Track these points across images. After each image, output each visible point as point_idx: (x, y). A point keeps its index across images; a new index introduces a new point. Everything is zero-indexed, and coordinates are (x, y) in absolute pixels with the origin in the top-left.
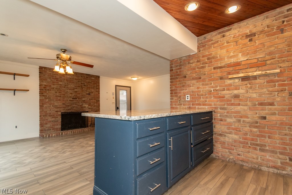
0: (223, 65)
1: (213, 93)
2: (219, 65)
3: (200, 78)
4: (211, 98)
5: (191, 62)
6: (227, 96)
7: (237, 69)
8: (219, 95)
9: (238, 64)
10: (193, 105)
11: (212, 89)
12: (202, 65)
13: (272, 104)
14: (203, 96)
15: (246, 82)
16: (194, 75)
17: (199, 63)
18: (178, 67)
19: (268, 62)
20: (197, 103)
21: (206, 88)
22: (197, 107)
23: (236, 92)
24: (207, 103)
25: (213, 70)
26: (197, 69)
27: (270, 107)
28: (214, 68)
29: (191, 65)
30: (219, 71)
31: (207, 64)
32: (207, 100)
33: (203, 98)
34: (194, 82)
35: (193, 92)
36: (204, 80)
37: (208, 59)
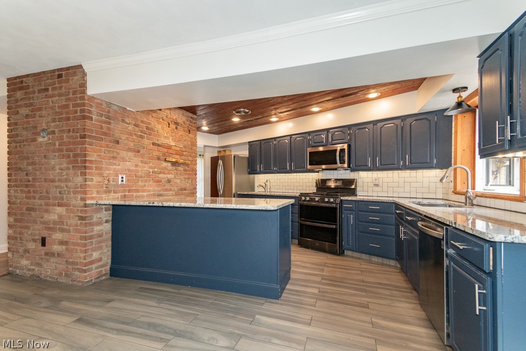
0: (159, 143)
1: (152, 175)
2: (157, 142)
3: (139, 152)
4: (149, 181)
5: (127, 120)
6: (163, 180)
7: (169, 152)
8: (157, 178)
9: (169, 147)
10: (129, 191)
11: (151, 170)
12: (140, 133)
13: (185, 190)
14: (142, 179)
15: (174, 168)
16: (132, 144)
17: (137, 129)
18: (103, 118)
19: (185, 153)
20: (134, 188)
21: (145, 167)
22: (135, 194)
23: (169, 176)
24: (145, 188)
25: (151, 145)
26: (134, 137)
27: (185, 191)
28: (153, 144)
29: (127, 125)
30: (157, 148)
31: (146, 134)
32: (146, 184)
33: (142, 181)
34: (131, 154)
35: (129, 170)
36: (142, 156)
37: (147, 128)
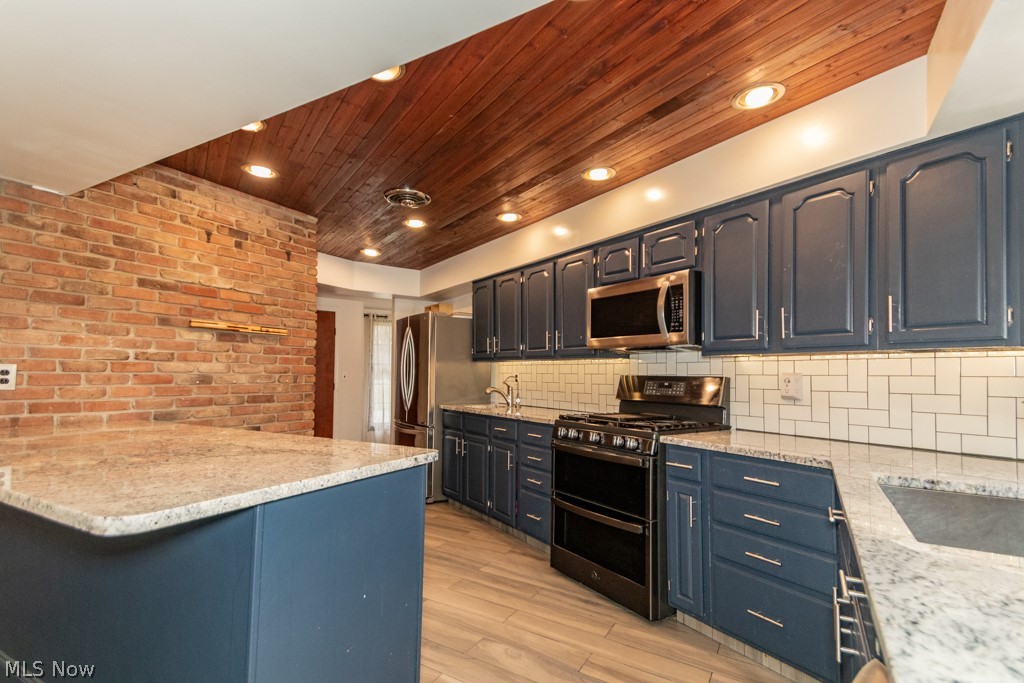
0: (169, 280)
1: (134, 365)
2: (158, 278)
3: (81, 302)
4: (125, 380)
5: (32, 218)
6: (179, 379)
7: (209, 305)
8: (156, 373)
9: (210, 293)
10: (33, 409)
11: (131, 352)
12: (89, 254)
13: (270, 399)
14: (92, 375)
15: (228, 345)
16: (50, 282)
17: (74, 241)
19: (269, 309)
20: (56, 399)
21: (105, 344)
22: (57, 417)
23: (204, 367)
24: (105, 399)
25: (135, 286)
26: (63, 263)
27: (267, 405)
28: (142, 283)
29: (34, 232)
30: (157, 295)
31: (112, 256)
32: (109, 389)
33: (89, 381)
34: (50, 310)
35: (34, 352)
36: (97, 314)
37: (119, 241)
